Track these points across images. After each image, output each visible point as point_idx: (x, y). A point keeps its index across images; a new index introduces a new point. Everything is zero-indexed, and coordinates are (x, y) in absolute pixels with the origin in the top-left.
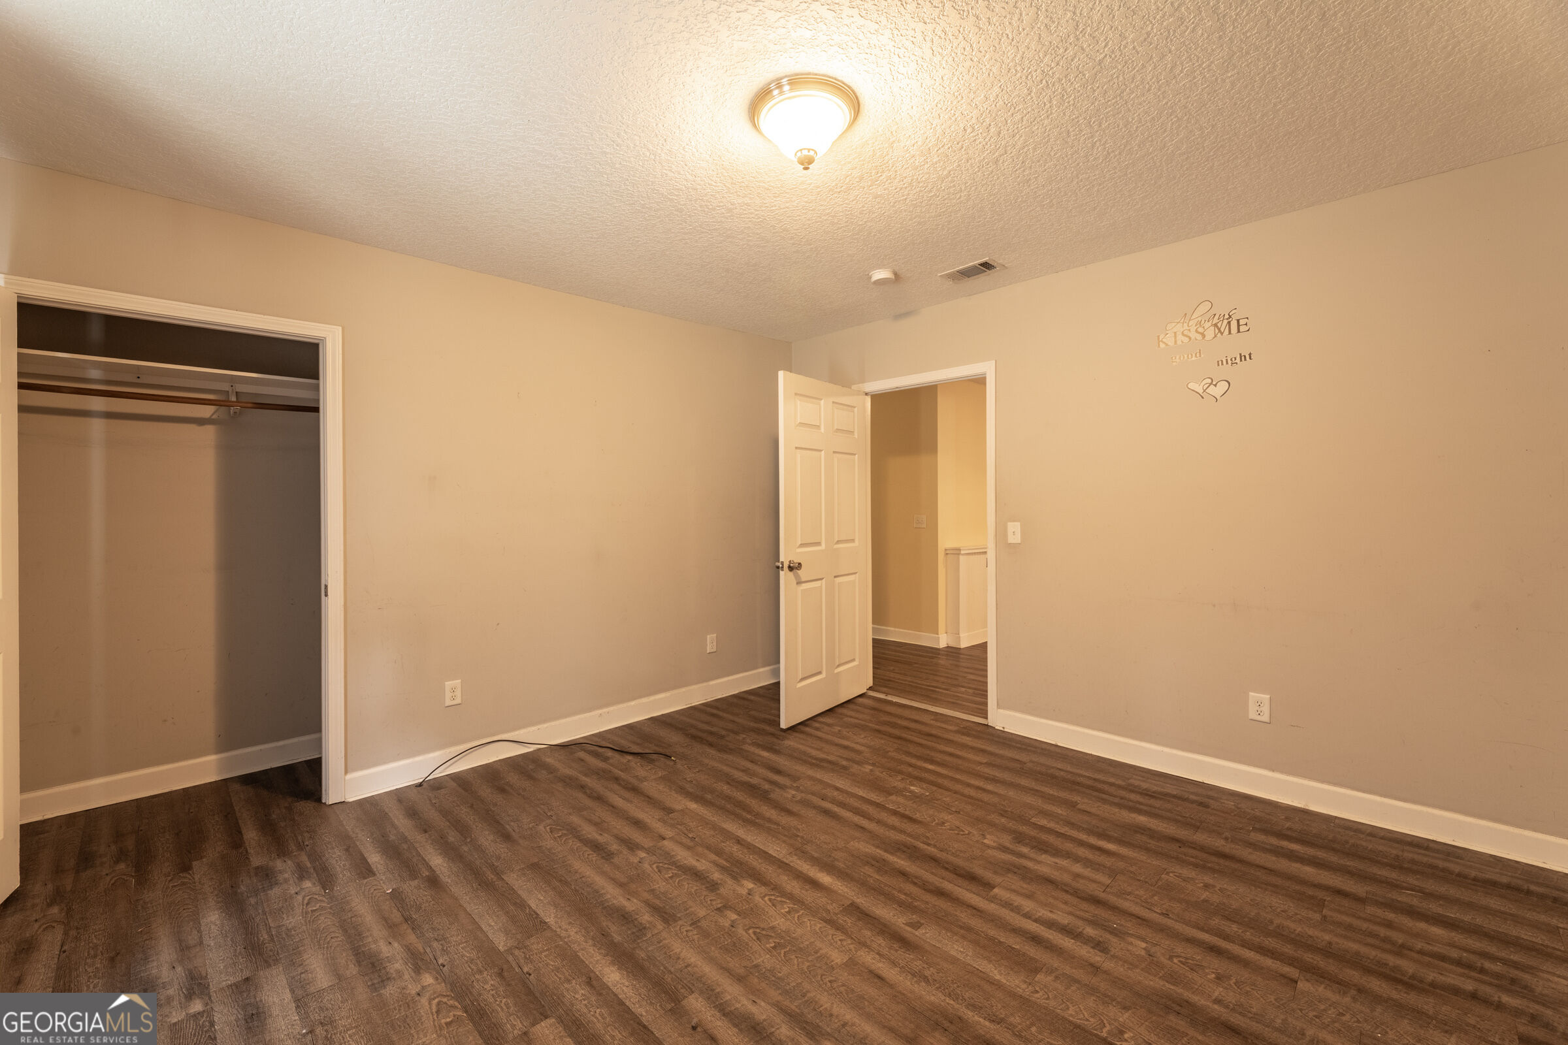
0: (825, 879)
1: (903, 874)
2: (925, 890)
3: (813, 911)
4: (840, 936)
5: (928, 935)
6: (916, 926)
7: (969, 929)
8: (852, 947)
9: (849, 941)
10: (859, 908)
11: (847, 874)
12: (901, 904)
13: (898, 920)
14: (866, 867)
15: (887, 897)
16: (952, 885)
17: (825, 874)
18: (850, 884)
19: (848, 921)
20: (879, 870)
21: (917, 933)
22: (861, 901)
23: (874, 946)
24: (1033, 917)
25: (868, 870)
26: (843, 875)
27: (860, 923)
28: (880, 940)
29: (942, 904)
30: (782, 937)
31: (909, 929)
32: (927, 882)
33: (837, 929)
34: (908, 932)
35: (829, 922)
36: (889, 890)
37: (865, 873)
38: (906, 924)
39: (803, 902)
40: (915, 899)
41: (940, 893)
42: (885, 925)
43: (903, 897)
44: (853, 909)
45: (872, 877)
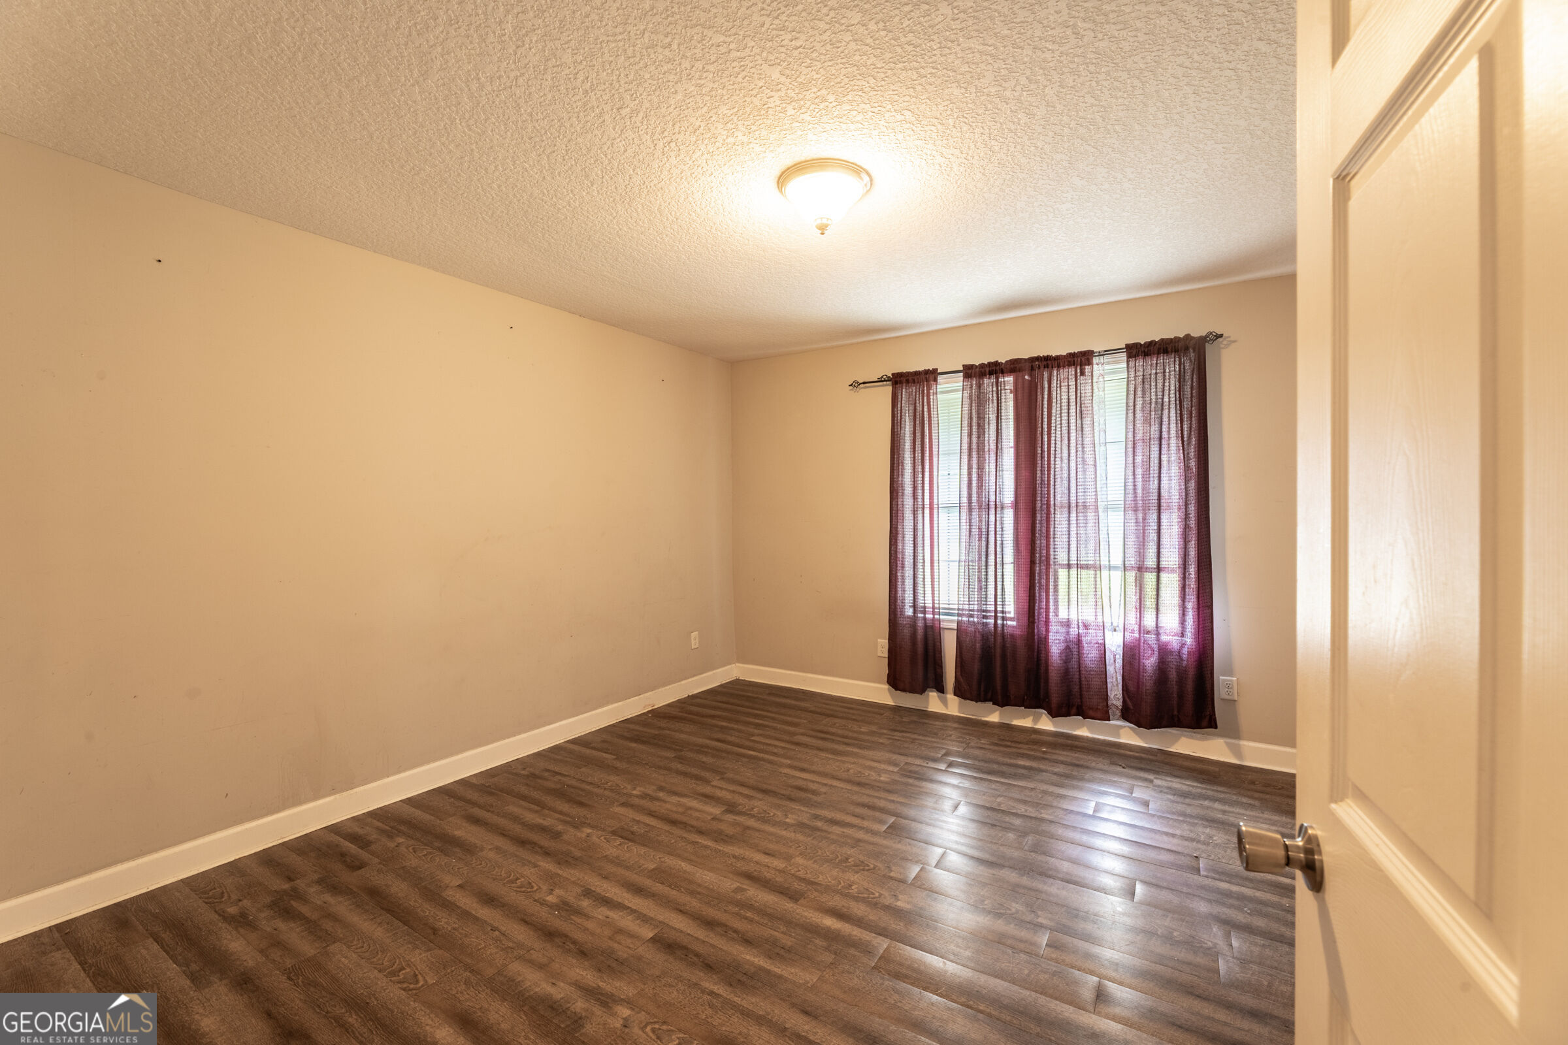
0: (830, 922)
1: (748, 942)
2: (726, 926)
3: (828, 889)
4: (801, 874)
5: (729, 885)
6: (738, 890)
7: (692, 893)
8: (790, 868)
9: (793, 872)
10: (790, 898)
11: (810, 931)
12: (750, 907)
13: (754, 893)
14: (789, 943)
15: (763, 912)
16: (696, 935)
17: (833, 927)
18: (804, 921)
19: (797, 886)
20: (774, 943)
21: (738, 884)
22: (789, 905)
23: (773, 872)
24: (628, 911)
25: (787, 941)
26: (814, 930)
27: (786, 885)
28: (768, 876)
29: (712, 913)
30: (846, 867)
31: (745, 887)
32: (721, 935)
33: (804, 879)
34: (745, 884)
35: (813, 883)
36: (762, 920)
37: (790, 936)
38: (745, 890)
39: (842, 895)
40: (737, 914)
41: (710, 924)
42: (765, 887)
43: (749, 914)
44: (794, 897)
45: (782, 933)
